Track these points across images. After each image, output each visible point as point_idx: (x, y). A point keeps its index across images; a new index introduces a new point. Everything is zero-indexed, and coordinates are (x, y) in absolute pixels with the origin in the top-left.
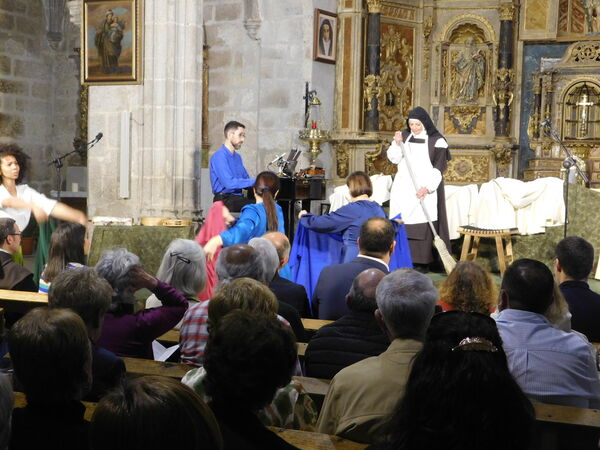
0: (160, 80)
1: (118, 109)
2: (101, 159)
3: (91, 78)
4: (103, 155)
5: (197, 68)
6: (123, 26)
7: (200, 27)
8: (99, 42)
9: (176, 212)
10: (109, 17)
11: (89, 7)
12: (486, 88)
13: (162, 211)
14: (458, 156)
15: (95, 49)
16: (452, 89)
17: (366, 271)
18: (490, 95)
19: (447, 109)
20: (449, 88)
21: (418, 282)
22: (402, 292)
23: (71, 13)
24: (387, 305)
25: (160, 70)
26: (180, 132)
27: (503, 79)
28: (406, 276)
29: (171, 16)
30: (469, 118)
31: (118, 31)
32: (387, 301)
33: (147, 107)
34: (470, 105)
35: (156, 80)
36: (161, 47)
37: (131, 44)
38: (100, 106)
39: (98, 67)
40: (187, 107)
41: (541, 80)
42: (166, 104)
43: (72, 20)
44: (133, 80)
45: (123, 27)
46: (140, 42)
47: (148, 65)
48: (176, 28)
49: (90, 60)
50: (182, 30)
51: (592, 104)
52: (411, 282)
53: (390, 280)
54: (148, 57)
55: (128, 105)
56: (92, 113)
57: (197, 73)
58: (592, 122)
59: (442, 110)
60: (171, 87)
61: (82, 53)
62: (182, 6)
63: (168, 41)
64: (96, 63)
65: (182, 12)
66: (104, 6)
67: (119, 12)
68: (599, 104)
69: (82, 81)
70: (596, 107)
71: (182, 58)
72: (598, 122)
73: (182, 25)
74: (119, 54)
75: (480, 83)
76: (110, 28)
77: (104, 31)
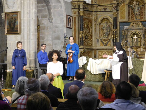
0: (25, 33)
1: (15, 41)
2: (10, 54)
6: (16, 19)
7: (36, 19)
8: (10, 23)
9: (30, 68)
10: (12, 17)
11: (7, 15)
12: (110, 34)
14: (104, 51)
16: (102, 34)
18: (112, 36)
19: (101, 40)
20: (101, 34)
21: (91, 92)
22: (86, 95)
23: (2, 16)
24: (81, 100)
25: (26, 31)
26: (31, 47)
27: (114, 31)
28: (87, 89)
29: (28, 17)
30: (106, 42)
31: (14, 21)
32: (81, 98)
33: (22, 40)
34: (107, 38)
35: (24, 33)
36: (26, 25)
37: (18, 23)
38: (10, 40)
39: (9, 30)
40: (33, 40)
41: (124, 32)
42: (27, 39)
43: (2, 18)
44: (18, 33)
45: (16, 20)
46: (20, 23)
47: (22, 29)
48: (30, 20)
49: (7, 28)
50: (31, 20)
51: (137, 37)
52: (89, 91)
53: (82, 91)
54: (22, 27)
55: (17, 40)
56: (8, 42)
57: (35, 31)
58: (137, 42)
59: (99, 40)
60: (29, 35)
61: (5, 27)
62: (31, 14)
63: (27, 23)
64: (9, 29)
65: (31, 15)
66: (11, 14)
67: (15, 16)
68: (139, 37)
69: (5, 34)
70: (138, 38)
71: (31, 27)
72: (139, 42)
73: (31, 19)
74: (15, 27)
75: (109, 33)
76: (12, 20)
77: (11, 21)
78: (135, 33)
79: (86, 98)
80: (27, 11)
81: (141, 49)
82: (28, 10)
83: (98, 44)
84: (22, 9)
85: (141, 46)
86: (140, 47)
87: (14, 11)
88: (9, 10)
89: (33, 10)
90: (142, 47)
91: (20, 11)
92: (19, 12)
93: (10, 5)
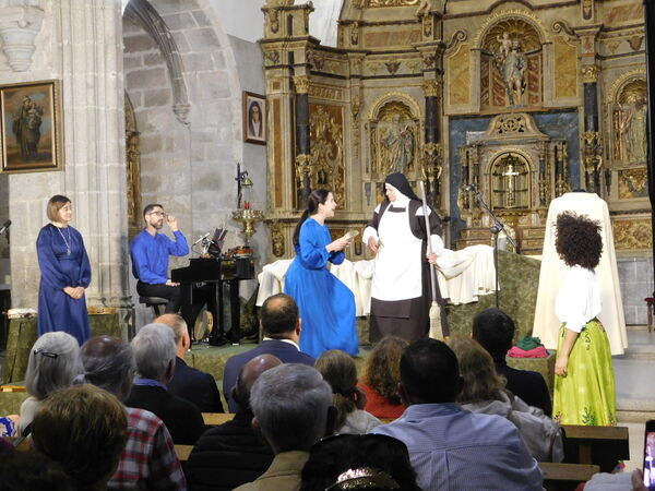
0: (81, 165)
1: (38, 198)
2: (23, 249)
3: (10, 166)
4: (26, 244)
5: (120, 152)
6: (41, 111)
7: (122, 110)
8: (17, 129)
9: (103, 300)
10: (27, 104)
11: (5, 93)
12: (416, 163)
15: (13, 136)
16: (382, 165)
17: (258, 358)
18: (420, 169)
19: (378, 185)
20: (379, 164)
22: (280, 393)
25: (82, 155)
26: (105, 217)
27: (430, 153)
29: (91, 101)
31: (36, 118)
33: (68, 192)
35: (77, 165)
36: (81, 132)
37: (50, 130)
38: (20, 195)
39: (17, 154)
40: (111, 192)
41: (468, 152)
42: (89, 189)
44: (53, 166)
45: (41, 113)
46: (59, 127)
47: (68, 151)
48: (97, 112)
49: (8, 148)
50: (102, 114)
51: (518, 173)
54: (68, 143)
56: (12, 203)
57: (120, 157)
58: (518, 191)
59: (373, 186)
60: (94, 172)
62: (102, 89)
63: (88, 125)
64: (14, 151)
65: (102, 96)
66: (21, 92)
67: (37, 98)
68: (525, 174)
70: (522, 177)
71: (103, 142)
72: (525, 190)
73: (103, 108)
74: (38, 141)
75: (409, 158)
76: (28, 114)
77: (22, 118)
78: (510, 156)
79: (282, 403)
80: (86, 77)
81: (533, 216)
82: (90, 74)
83: (368, 200)
84: (65, 71)
85: (534, 208)
86: (529, 212)
87: (32, 80)
88: (14, 75)
89: (111, 76)
90: (537, 211)
91: (58, 81)
92: (52, 83)
93: (18, 57)
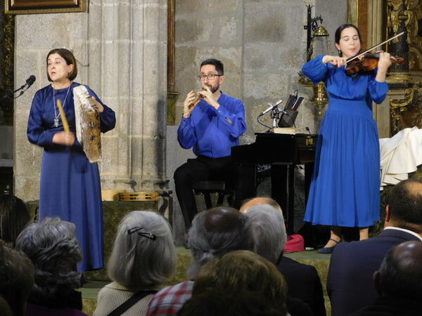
0: (110, 5)
3: (19, 5)
9: (133, 184)
13: (115, 182)
26: (138, 74)
33: (92, 41)
35: (104, 4)
38: (30, 42)
40: (148, 41)
42: (119, 37)
44: (74, 6)
55: (68, 39)
69: (7, 9)
